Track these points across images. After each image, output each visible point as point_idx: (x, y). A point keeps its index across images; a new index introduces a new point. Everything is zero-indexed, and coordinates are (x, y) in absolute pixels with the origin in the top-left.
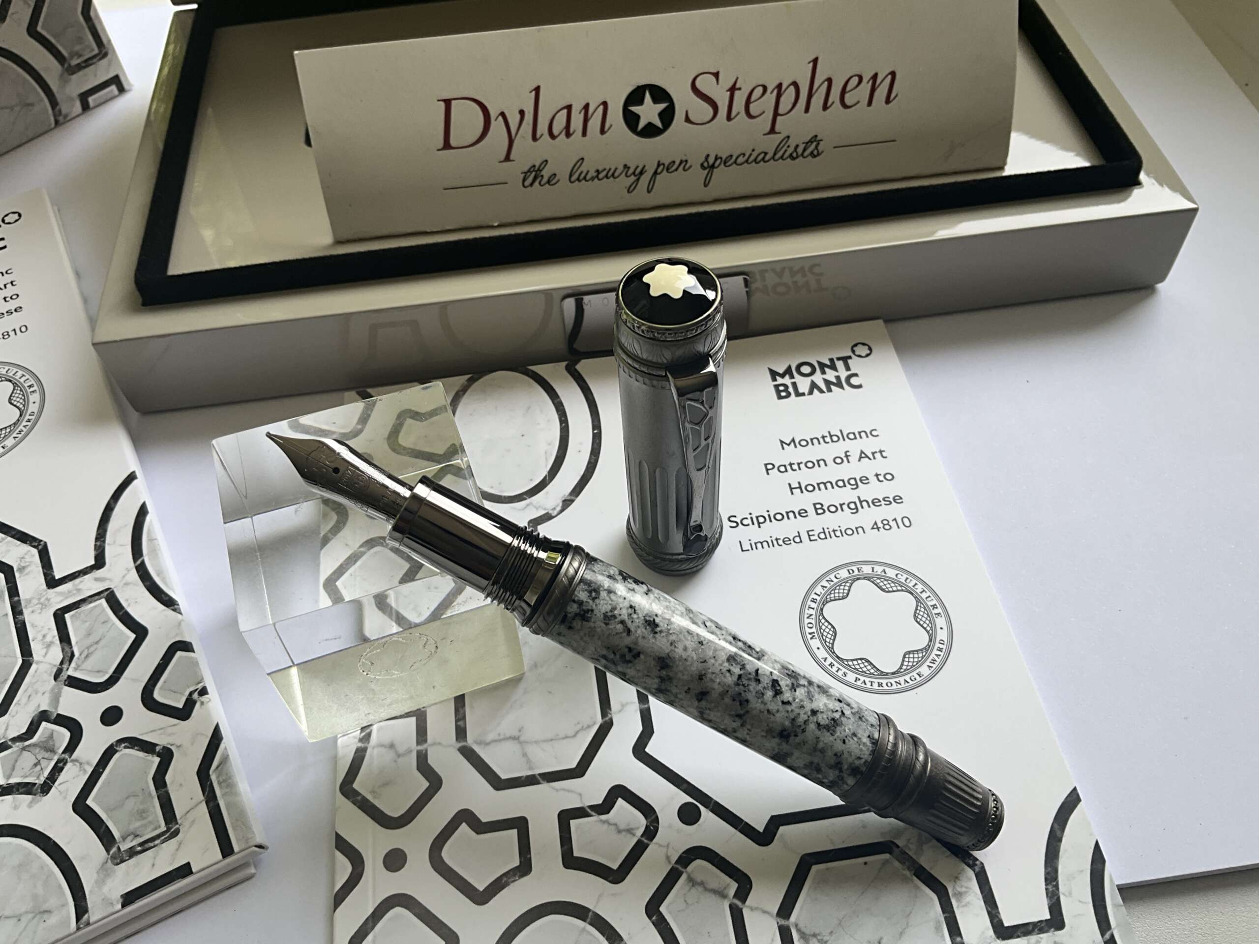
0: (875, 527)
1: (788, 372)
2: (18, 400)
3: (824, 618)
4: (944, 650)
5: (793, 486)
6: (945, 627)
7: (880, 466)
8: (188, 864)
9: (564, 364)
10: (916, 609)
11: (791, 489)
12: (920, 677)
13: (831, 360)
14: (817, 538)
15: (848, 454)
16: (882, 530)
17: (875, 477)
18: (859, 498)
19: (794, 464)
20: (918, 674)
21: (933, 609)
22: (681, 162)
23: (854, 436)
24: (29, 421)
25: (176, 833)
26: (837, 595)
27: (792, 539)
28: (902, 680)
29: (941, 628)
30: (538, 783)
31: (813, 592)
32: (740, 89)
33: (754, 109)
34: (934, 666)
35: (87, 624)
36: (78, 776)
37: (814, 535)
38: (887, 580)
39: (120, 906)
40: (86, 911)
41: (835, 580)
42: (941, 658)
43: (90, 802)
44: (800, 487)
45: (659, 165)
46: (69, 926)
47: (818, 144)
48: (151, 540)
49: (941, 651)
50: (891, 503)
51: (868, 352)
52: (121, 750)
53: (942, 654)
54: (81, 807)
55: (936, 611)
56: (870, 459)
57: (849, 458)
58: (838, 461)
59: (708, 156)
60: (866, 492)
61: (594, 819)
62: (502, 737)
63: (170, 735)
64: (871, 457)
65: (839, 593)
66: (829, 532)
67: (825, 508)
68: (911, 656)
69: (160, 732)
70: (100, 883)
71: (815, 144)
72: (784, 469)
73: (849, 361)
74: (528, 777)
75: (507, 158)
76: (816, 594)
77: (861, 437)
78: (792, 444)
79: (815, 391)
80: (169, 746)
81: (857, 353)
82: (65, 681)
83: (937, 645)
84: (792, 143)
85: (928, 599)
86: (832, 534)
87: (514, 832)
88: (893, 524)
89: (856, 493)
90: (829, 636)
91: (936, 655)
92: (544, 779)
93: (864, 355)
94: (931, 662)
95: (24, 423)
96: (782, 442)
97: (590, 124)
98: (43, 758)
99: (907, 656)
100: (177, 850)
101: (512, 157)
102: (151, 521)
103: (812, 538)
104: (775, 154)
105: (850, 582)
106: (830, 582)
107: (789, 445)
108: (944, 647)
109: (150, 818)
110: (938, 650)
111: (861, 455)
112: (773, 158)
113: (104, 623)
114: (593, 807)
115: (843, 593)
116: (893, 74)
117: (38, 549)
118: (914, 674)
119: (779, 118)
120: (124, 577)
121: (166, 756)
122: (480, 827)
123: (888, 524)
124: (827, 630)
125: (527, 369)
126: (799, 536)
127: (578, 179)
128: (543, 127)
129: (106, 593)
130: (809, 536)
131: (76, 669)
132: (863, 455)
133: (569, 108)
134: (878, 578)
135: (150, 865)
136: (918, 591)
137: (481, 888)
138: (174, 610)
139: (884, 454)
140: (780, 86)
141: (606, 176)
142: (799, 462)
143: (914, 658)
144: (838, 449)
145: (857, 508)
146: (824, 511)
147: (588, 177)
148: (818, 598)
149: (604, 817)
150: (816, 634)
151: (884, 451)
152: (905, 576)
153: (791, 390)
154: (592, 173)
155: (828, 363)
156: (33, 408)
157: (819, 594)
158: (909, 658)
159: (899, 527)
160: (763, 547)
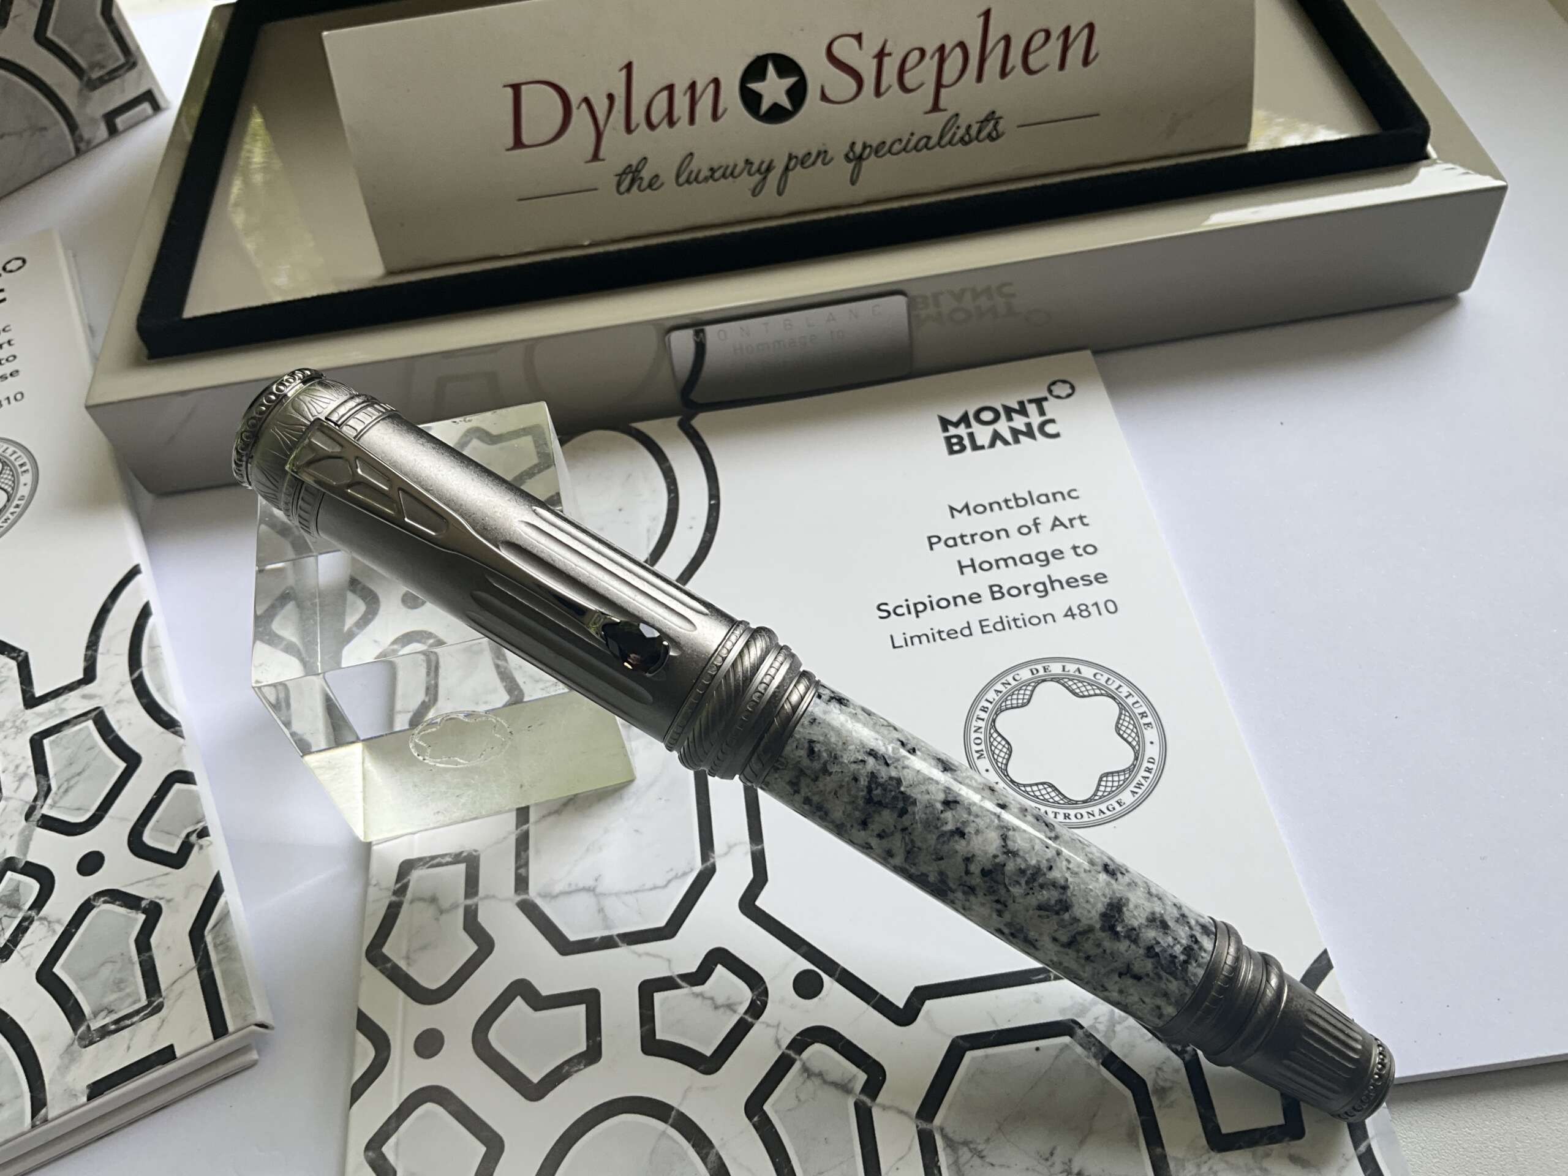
0: (1069, 613)
1: (964, 419)
2: (6, 481)
3: (996, 731)
4: (1153, 771)
5: (963, 564)
6: (1156, 740)
7: (1079, 535)
8: (171, 1047)
9: (677, 419)
10: (1119, 718)
11: (961, 567)
12: (1121, 806)
13: (1021, 403)
14: (992, 629)
15: (1038, 521)
16: (1078, 617)
17: (1072, 551)
18: (1049, 577)
19: (966, 536)
20: (1117, 802)
21: (1142, 718)
22: (819, 154)
23: (1048, 498)
24: (17, 506)
25: (159, 1008)
26: (1014, 702)
27: (959, 631)
28: (1096, 810)
29: (1152, 743)
30: (616, 946)
31: (985, 698)
32: (890, 54)
33: (910, 79)
34: (1140, 791)
35: (69, 751)
36: (45, 938)
37: (988, 626)
38: (1082, 682)
39: (85, 1099)
40: (44, 1105)
41: (1014, 683)
42: (1149, 781)
43: (57, 970)
44: (973, 566)
45: (790, 157)
46: (22, 1122)
47: (997, 123)
48: (152, 647)
49: (1150, 772)
50: (1091, 582)
51: (1070, 391)
52: (99, 906)
53: (1151, 776)
54: (46, 977)
55: (1146, 720)
56: (1066, 527)
57: (1039, 526)
58: (1025, 530)
59: (853, 144)
60: (1059, 570)
61: (686, 990)
62: (573, 888)
63: (159, 886)
64: (1067, 524)
65: (1017, 699)
66: (1008, 622)
67: (1005, 591)
68: (1110, 778)
69: (146, 883)
70: (63, 1069)
71: (993, 122)
72: (952, 542)
73: (1045, 404)
74: (603, 938)
75: (596, 157)
76: (987, 700)
77: (1055, 500)
78: (965, 511)
79: (999, 443)
80: (157, 901)
81: (1055, 393)
82: (38, 821)
83: (1145, 764)
84: (963, 122)
85: (1136, 706)
86: (1012, 624)
87: (582, 1009)
88: (1093, 610)
89: (1047, 570)
90: (1002, 754)
91: (1143, 777)
92: (623, 941)
93: (1063, 394)
94: (1136, 787)
95: (12, 510)
96: (952, 509)
97: (699, 108)
98: (5, 916)
99: (1105, 779)
100: (159, 1029)
101: (601, 155)
102: (154, 626)
103: (985, 629)
104: (941, 137)
105: (1033, 684)
106: (1007, 686)
107: (960, 512)
108: (1154, 767)
109: (128, 990)
110: (1145, 771)
111: (1054, 522)
112: (939, 143)
113: (89, 749)
114: (683, 977)
115: (1023, 699)
116: (1091, 26)
117: (17, 661)
118: (1113, 802)
119: (943, 91)
120: (116, 693)
121: (153, 912)
122: (539, 1002)
123: (1086, 610)
124: (1000, 747)
125: (631, 427)
126: (969, 628)
127: (688, 181)
128: (638, 115)
129: (94, 714)
130: (982, 627)
131: (52, 807)
132: (1057, 523)
133: (670, 88)
134: (1070, 680)
135: (125, 1046)
136: (1123, 695)
137: (535, 1079)
138: (175, 733)
139: (1085, 521)
140: (942, 48)
141: (724, 176)
142: (973, 533)
143: (1113, 781)
144: (1026, 516)
145: (1046, 591)
146: (1003, 595)
147: (701, 178)
148: (990, 706)
149: (697, 989)
150: (985, 753)
151: (1085, 517)
152: (1106, 676)
153: (966, 442)
154: (705, 172)
155: (1017, 407)
156: (24, 491)
157: (992, 700)
158: (1107, 781)
159: (1100, 614)
160: (921, 643)
